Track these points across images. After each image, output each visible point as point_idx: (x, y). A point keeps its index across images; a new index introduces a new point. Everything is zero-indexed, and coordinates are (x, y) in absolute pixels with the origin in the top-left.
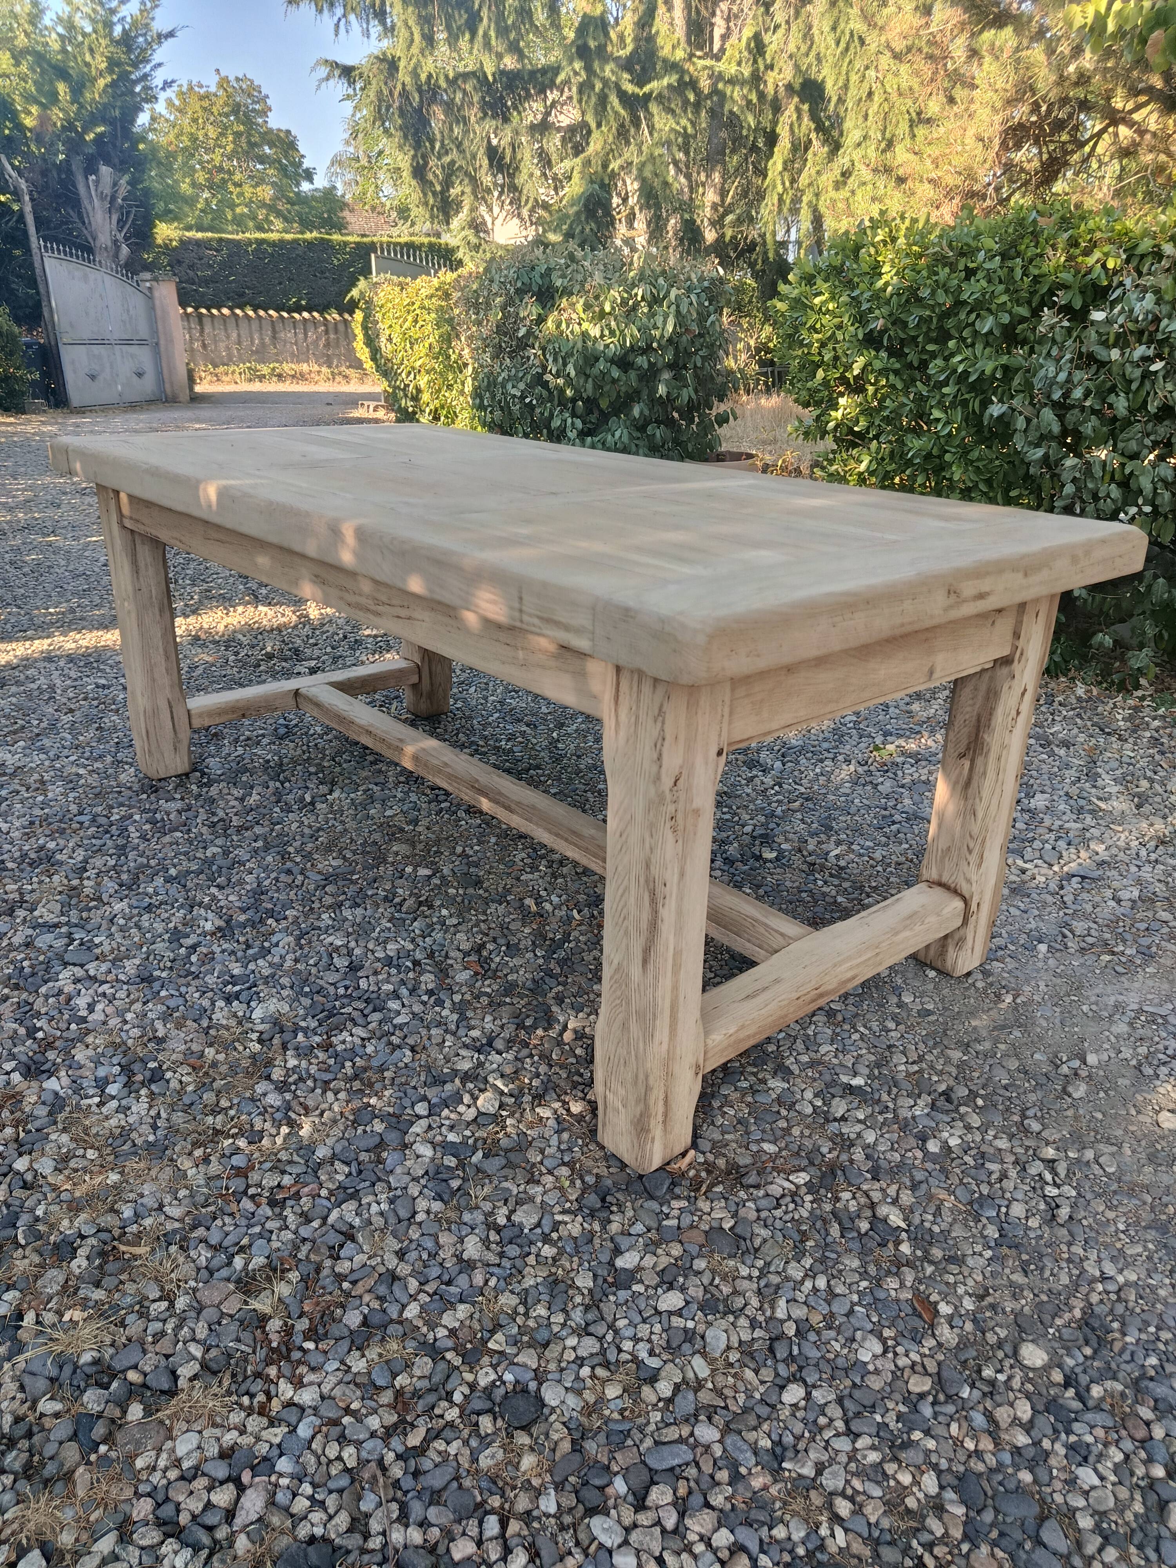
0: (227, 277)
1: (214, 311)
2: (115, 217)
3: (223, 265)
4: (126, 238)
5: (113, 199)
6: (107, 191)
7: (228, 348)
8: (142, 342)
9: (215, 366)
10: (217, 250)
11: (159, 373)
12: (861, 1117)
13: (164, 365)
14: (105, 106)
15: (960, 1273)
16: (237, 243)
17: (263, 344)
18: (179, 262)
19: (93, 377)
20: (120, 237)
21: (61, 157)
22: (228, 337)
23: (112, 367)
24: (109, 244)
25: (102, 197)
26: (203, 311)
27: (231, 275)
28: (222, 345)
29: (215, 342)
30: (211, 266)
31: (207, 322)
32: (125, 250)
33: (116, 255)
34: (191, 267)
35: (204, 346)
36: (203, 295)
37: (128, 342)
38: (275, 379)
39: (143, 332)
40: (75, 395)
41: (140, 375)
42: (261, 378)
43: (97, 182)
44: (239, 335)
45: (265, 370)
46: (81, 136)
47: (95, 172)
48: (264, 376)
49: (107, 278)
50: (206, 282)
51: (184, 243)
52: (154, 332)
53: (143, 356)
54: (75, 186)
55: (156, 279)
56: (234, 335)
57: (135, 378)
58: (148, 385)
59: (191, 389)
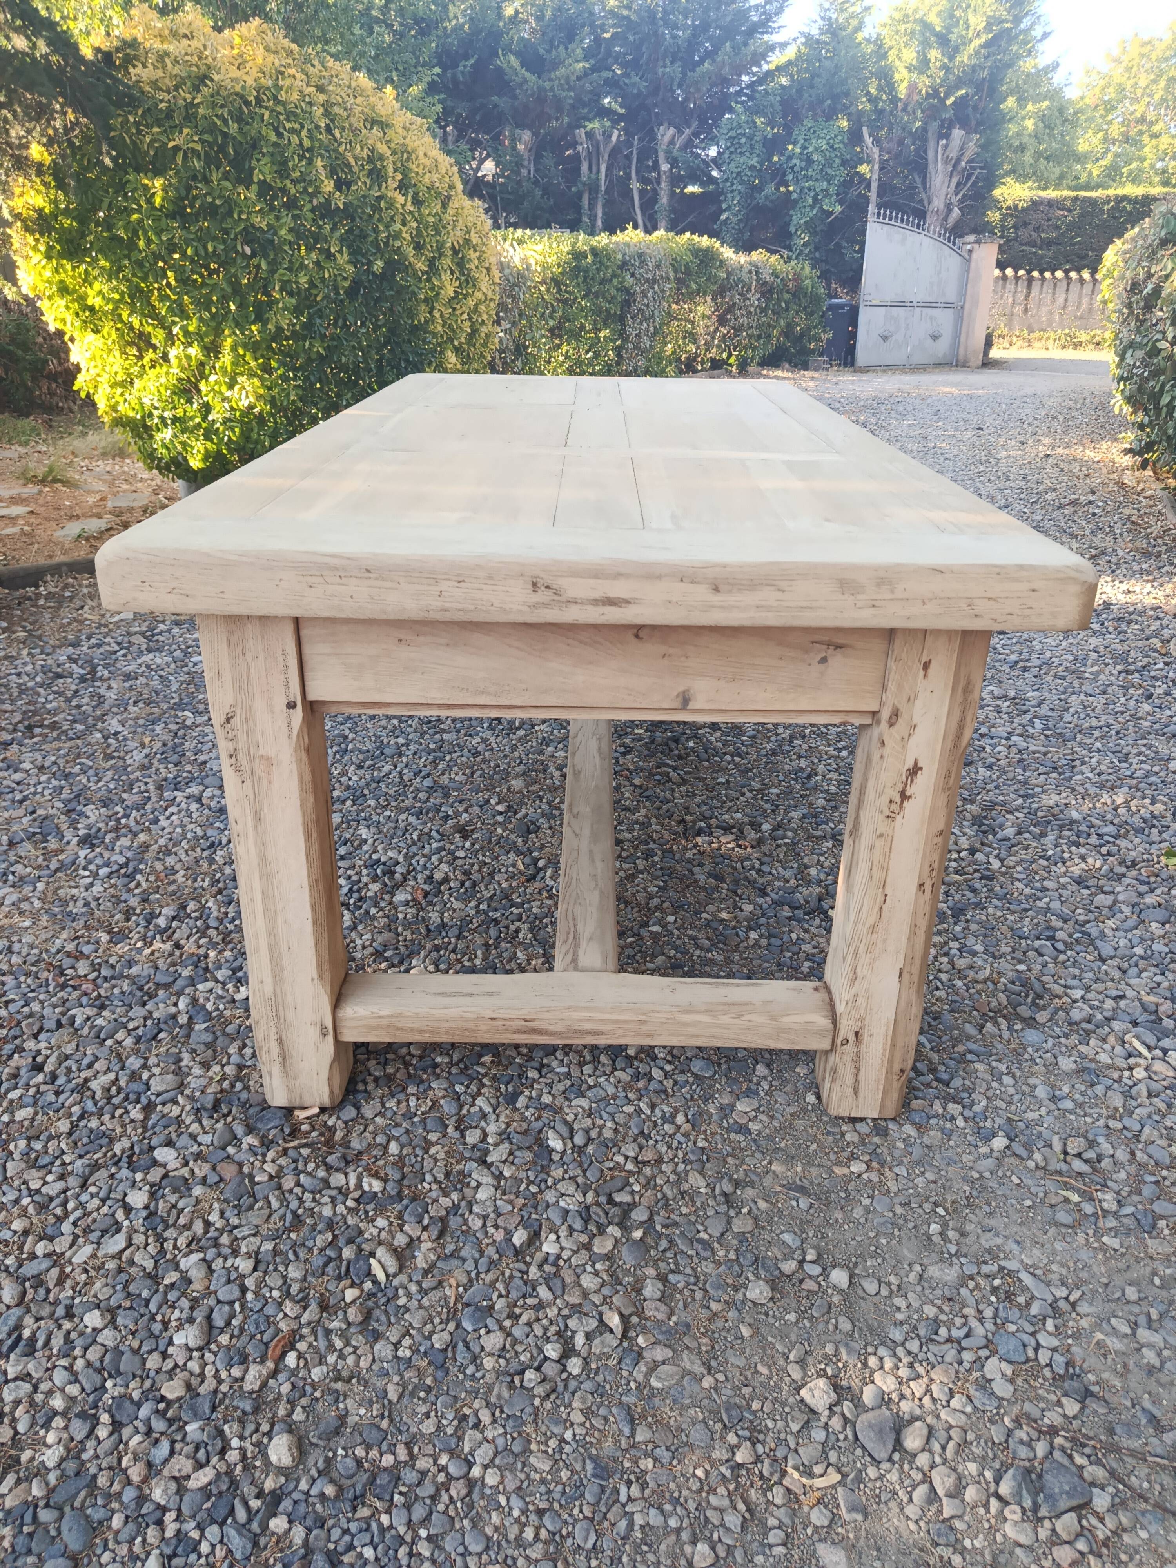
0: (1073, 238)
1: (1047, 275)
2: (955, 181)
3: (1071, 226)
4: (961, 201)
5: (958, 160)
6: (954, 154)
7: (1051, 313)
8: (948, 305)
9: (1031, 330)
10: (1069, 210)
11: (956, 336)
12: (507, 1174)
13: (964, 330)
14: (974, 68)
15: (356, 1348)
16: (1093, 202)
17: (1090, 310)
18: (1025, 224)
19: (885, 338)
20: (955, 200)
21: (918, 124)
22: (1054, 301)
23: (907, 328)
24: (942, 207)
25: (947, 161)
26: (1036, 274)
27: (1077, 235)
28: (1045, 309)
29: (1039, 306)
30: (1058, 228)
31: (1036, 285)
32: (956, 212)
33: (945, 219)
34: (1037, 229)
35: (1026, 310)
36: (1042, 257)
37: (932, 305)
38: (1092, 347)
39: (951, 296)
40: (862, 356)
41: (935, 338)
42: (1077, 345)
43: (946, 146)
44: (1066, 300)
45: (1084, 337)
46: (942, 101)
47: (947, 136)
48: (1081, 344)
49: (927, 241)
50: (1048, 244)
51: (1035, 204)
52: (962, 294)
53: (945, 319)
54: (925, 152)
55: (978, 242)
56: (1061, 300)
57: (930, 341)
58: (942, 347)
59: (986, 353)
